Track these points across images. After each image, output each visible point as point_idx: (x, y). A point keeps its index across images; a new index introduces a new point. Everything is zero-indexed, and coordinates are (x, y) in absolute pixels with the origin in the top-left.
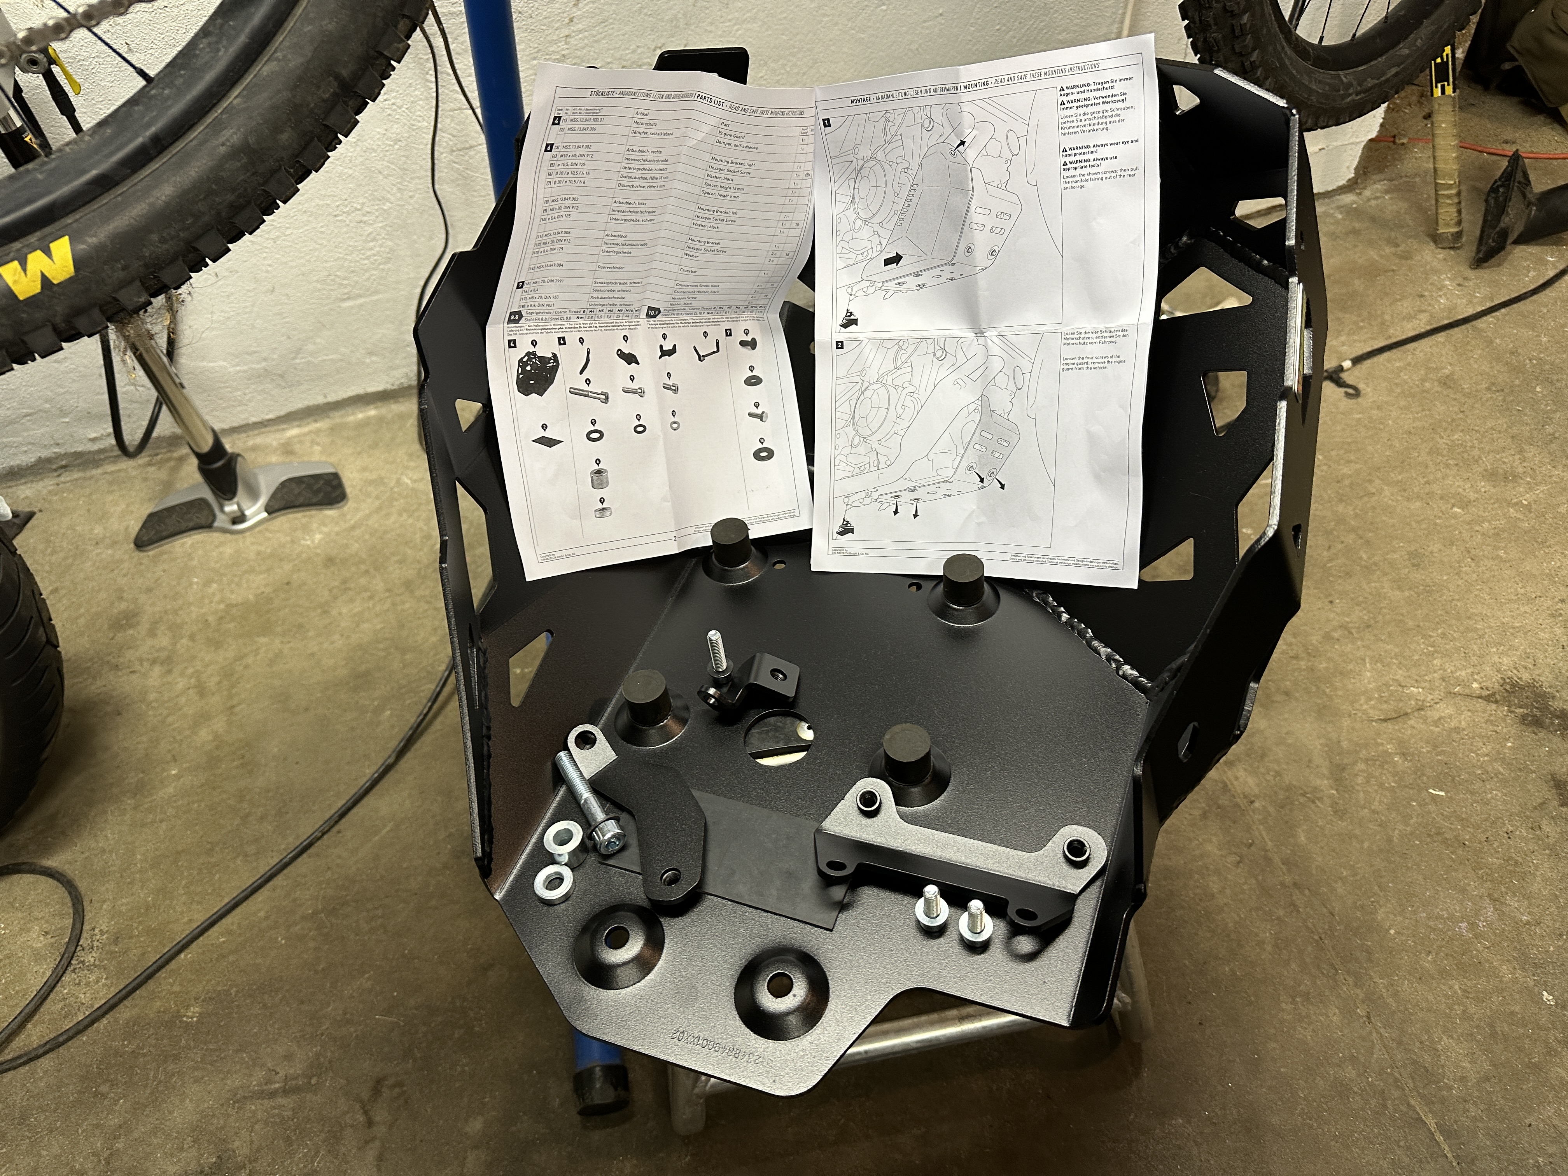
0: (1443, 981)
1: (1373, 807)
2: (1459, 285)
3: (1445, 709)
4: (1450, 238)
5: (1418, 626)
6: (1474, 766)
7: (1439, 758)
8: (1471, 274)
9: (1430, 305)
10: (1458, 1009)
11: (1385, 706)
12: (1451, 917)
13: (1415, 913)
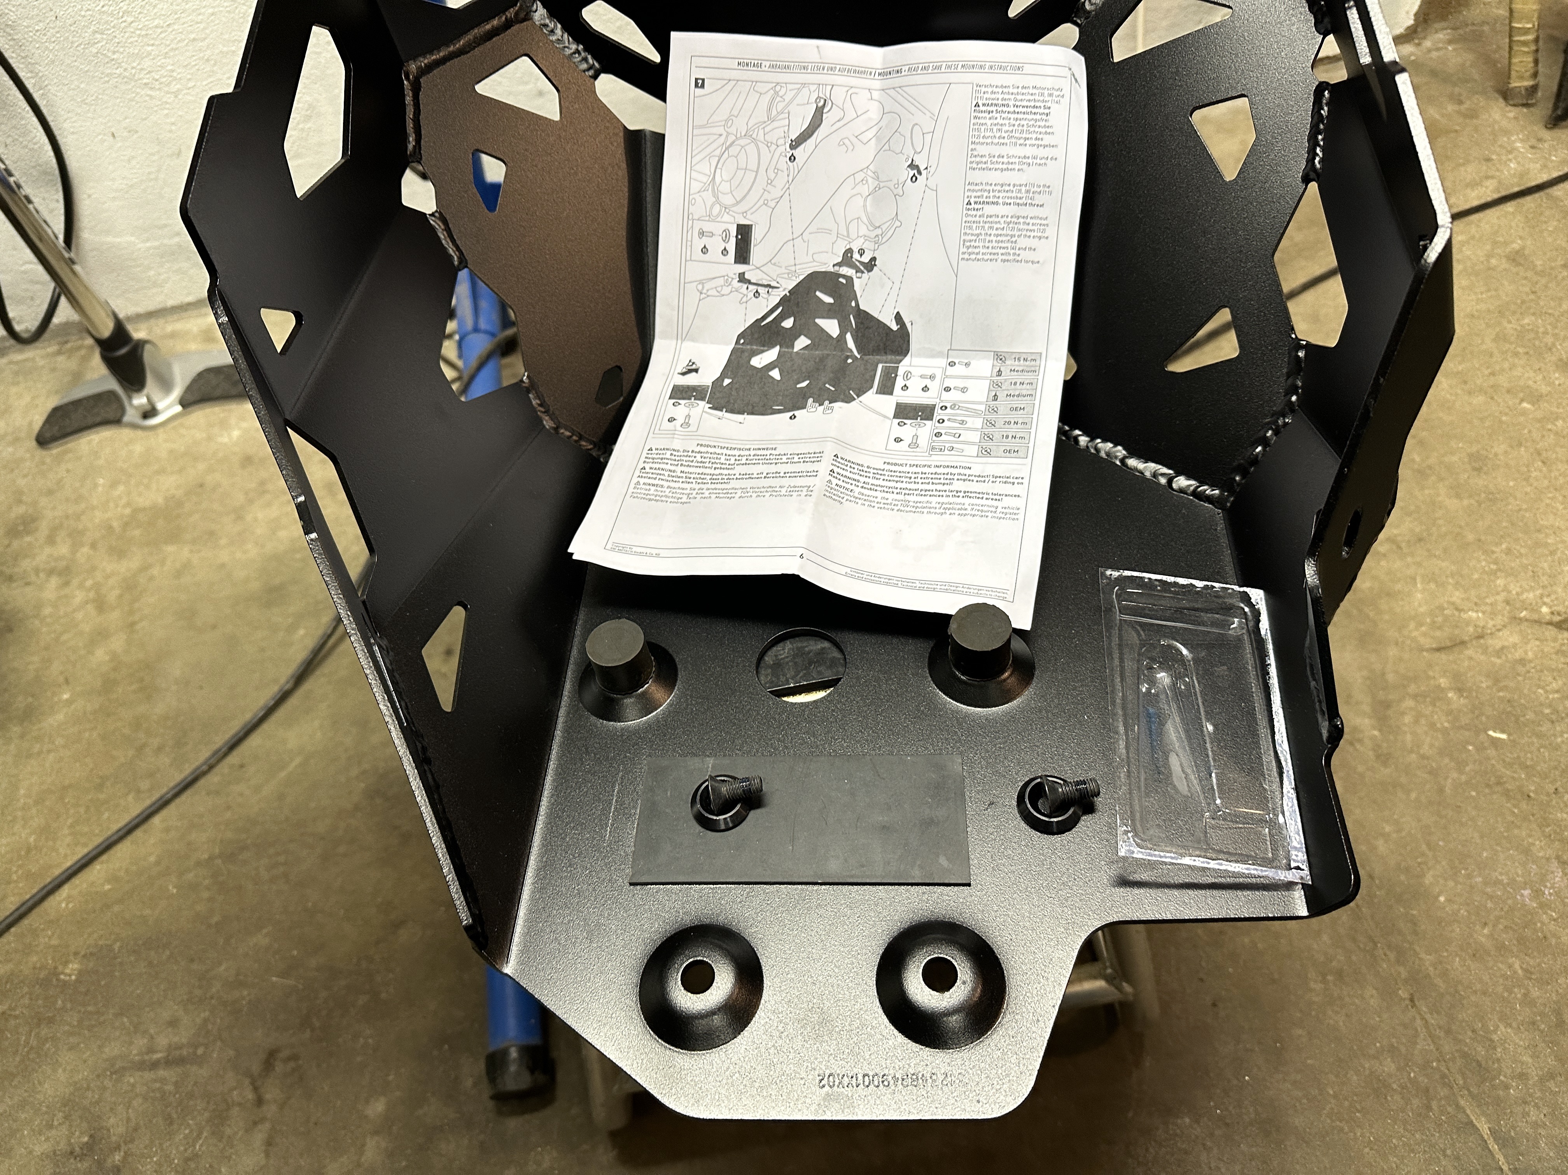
0: (1501, 959)
1: (1422, 752)
2: (1532, 147)
3: (1509, 637)
4: (1523, 92)
5: (1479, 540)
6: (1541, 704)
7: (1501, 694)
8: (1546, 134)
9: (1498, 170)
10: (1519, 993)
11: (1438, 633)
12: (1512, 882)
13: (1469, 876)
